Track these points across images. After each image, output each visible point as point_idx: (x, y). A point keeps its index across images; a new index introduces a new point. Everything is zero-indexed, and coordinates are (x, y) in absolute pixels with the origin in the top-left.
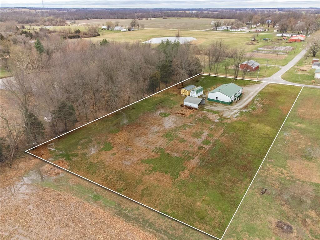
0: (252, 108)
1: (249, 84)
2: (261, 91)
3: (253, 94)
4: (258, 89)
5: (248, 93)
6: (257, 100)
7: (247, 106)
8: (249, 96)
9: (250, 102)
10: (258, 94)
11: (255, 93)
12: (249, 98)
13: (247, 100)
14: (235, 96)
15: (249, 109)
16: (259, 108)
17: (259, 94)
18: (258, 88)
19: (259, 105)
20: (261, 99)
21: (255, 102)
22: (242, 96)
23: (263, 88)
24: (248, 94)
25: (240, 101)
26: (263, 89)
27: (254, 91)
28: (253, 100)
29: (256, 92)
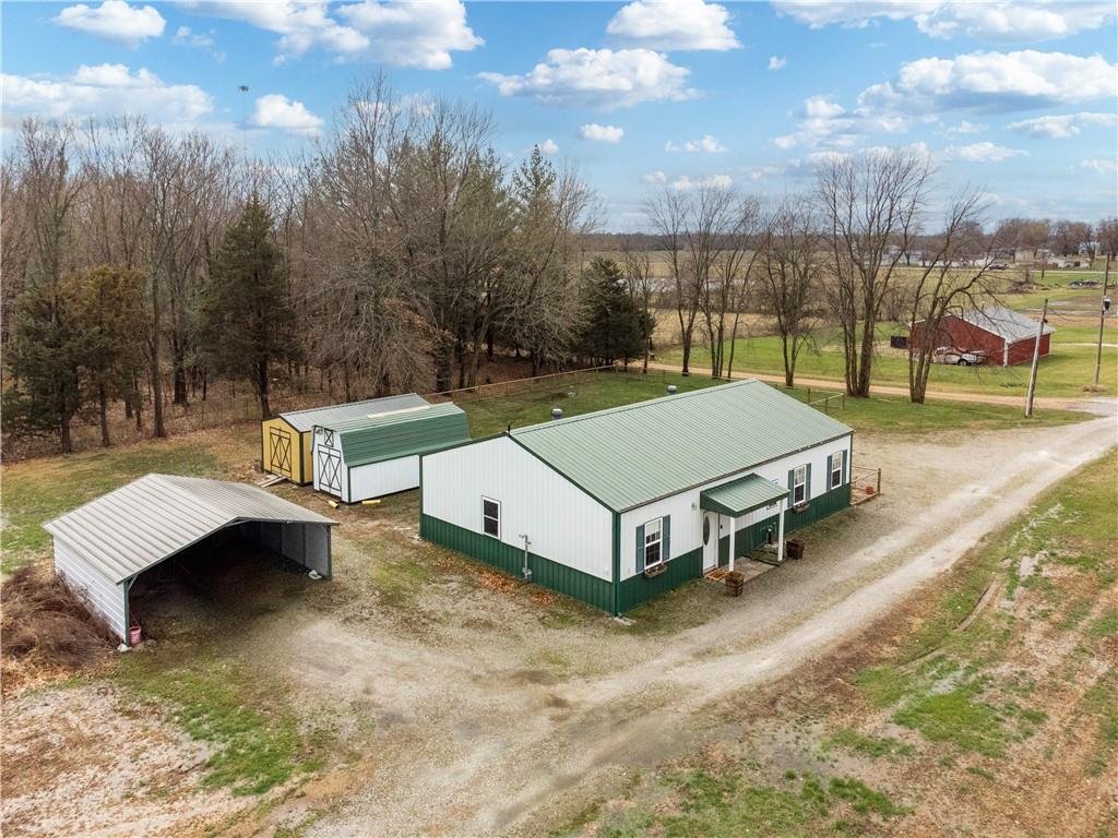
0: (928, 707)
1: (959, 427)
2: (1071, 481)
3: (987, 503)
4: (1043, 467)
5: (928, 490)
6: (1026, 567)
7: (857, 661)
8: (925, 520)
9: (923, 595)
10: (1041, 504)
11: (1005, 491)
12: (926, 541)
13: (896, 561)
14: (706, 503)
15: (876, 724)
16: (1057, 716)
17: (1053, 511)
18: (1043, 455)
19: (1048, 654)
20: (1086, 563)
21: (997, 601)
22: (853, 516)
23: (1096, 456)
24: (926, 502)
25: (795, 568)
26: (1088, 469)
27: (1001, 480)
28: (969, 576)
29: (1020, 481)
